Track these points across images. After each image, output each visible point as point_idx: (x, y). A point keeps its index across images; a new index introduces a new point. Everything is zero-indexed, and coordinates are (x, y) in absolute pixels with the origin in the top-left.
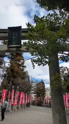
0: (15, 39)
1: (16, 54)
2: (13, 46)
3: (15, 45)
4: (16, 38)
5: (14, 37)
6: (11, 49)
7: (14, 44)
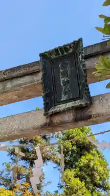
0: (65, 83)
1: (78, 147)
2: (62, 107)
3: (70, 104)
4: (68, 82)
5: (62, 80)
6: (57, 119)
7: (66, 102)
